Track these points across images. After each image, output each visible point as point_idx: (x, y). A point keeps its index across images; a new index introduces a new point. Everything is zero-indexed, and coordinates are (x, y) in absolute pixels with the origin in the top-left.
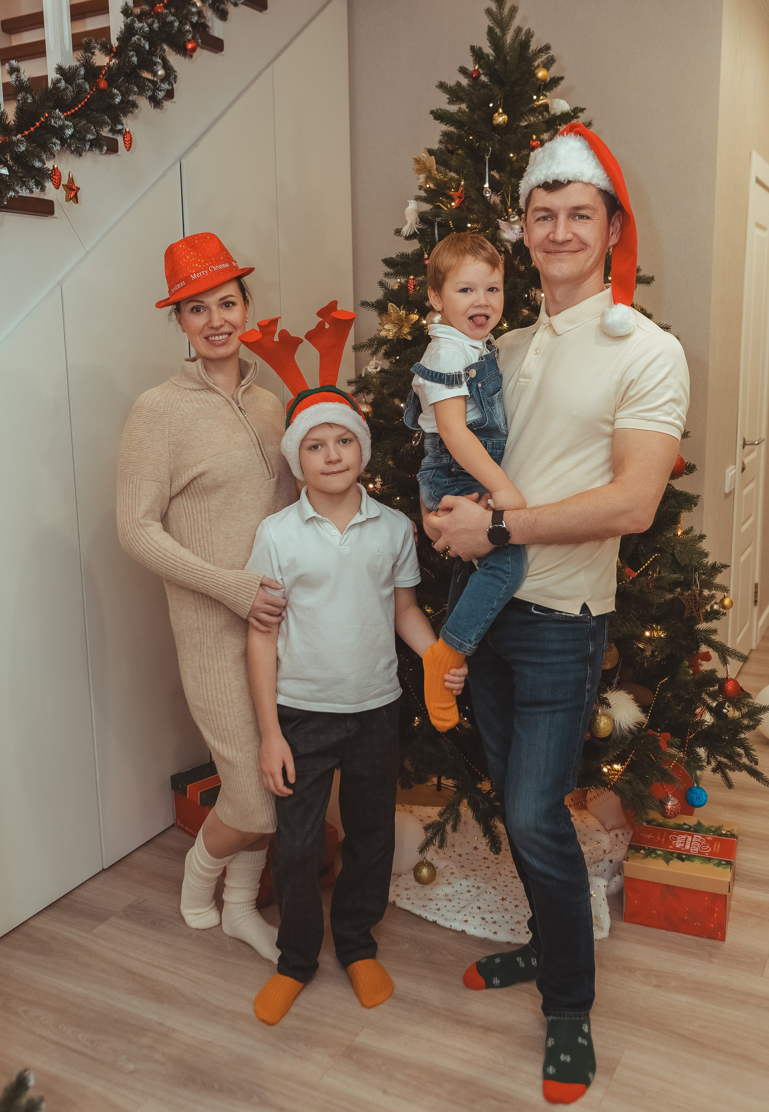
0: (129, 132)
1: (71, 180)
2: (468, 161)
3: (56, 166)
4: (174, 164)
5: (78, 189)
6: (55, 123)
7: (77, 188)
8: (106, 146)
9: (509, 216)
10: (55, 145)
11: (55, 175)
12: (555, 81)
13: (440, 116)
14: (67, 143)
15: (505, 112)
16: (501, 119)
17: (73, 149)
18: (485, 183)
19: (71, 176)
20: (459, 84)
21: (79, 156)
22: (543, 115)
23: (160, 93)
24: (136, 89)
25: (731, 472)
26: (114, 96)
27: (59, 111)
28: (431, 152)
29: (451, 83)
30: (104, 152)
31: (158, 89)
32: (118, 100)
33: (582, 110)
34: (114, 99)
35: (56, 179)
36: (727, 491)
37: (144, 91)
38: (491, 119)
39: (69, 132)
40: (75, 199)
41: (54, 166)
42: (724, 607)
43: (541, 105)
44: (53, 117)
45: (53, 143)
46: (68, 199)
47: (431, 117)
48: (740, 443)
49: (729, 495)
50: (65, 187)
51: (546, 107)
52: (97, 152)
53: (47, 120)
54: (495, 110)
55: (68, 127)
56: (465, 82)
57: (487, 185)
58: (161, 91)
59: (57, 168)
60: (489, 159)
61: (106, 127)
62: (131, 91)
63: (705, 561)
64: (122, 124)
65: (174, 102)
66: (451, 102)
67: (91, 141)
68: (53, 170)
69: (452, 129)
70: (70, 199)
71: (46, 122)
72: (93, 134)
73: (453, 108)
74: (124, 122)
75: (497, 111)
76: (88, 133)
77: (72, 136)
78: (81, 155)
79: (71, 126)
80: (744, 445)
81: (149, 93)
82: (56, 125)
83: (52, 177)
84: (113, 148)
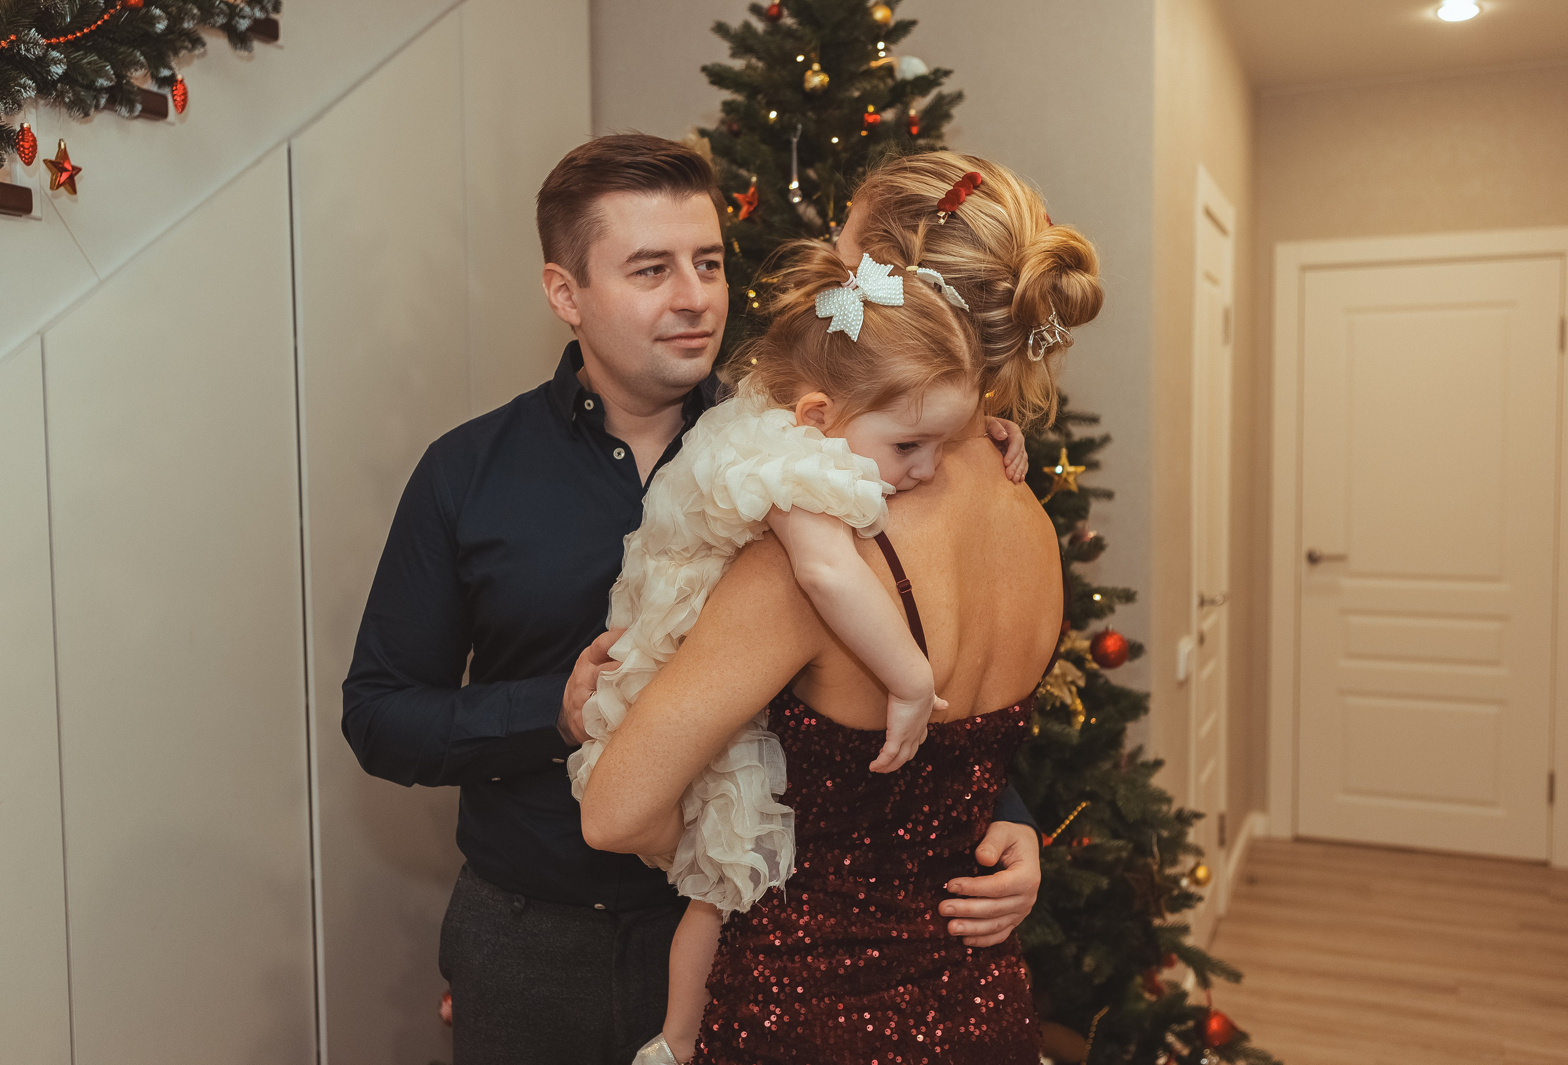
0: (182, 81)
1: (63, 154)
2: (764, 147)
3: (25, 126)
4: (278, 145)
5: (77, 170)
6: (27, 50)
7: (74, 168)
8: (141, 103)
9: (831, 234)
10: (25, 88)
11: (23, 139)
12: (903, 28)
13: (718, 76)
14: (56, 90)
15: (824, 70)
16: (816, 79)
17: (67, 100)
18: (790, 182)
19: (63, 146)
20: (747, 26)
21: (82, 115)
22: (885, 83)
23: (242, 21)
24: (195, 11)
25: (1186, 646)
26: (153, 20)
27: (37, 31)
28: (703, 133)
29: (735, 23)
30: (137, 113)
31: (238, 15)
32: (161, 26)
33: (947, 73)
34: (154, 25)
35: (24, 148)
36: (1181, 675)
37: (212, 15)
38: (801, 79)
39: (58, 70)
40: (71, 186)
41: (22, 125)
42: (1197, 882)
43: (881, 68)
44: (24, 42)
45: (20, 85)
46: (56, 186)
47: (704, 79)
48: (1195, 601)
49: (1183, 684)
50: (49, 164)
51: (889, 70)
52: (124, 111)
53: (13, 45)
54: (807, 65)
55: (56, 62)
56: (759, 26)
57: (795, 185)
58: (244, 17)
59: (29, 129)
60: (798, 143)
61: (136, 70)
62: (186, 14)
63: (1165, 808)
64: (170, 68)
65: (281, 48)
66: (734, 55)
67: (108, 90)
68: (19, 131)
69: (739, 98)
70: (59, 186)
71: (10, 49)
72: (109, 79)
73: (738, 64)
74: (173, 64)
75: (810, 68)
76: (101, 77)
77: (65, 77)
78: (87, 115)
79: (61, 61)
80: (1202, 602)
81: (221, 20)
82: (29, 56)
83: (18, 143)
84: (155, 110)
